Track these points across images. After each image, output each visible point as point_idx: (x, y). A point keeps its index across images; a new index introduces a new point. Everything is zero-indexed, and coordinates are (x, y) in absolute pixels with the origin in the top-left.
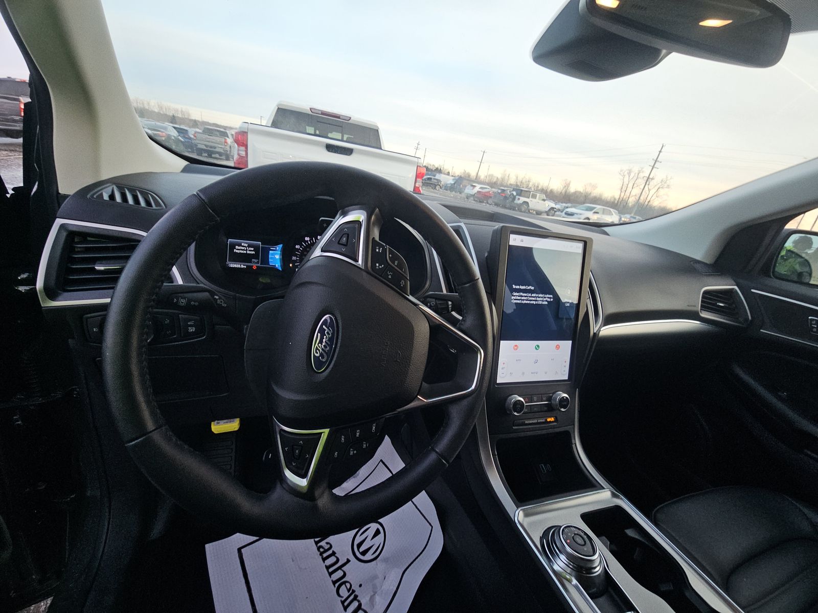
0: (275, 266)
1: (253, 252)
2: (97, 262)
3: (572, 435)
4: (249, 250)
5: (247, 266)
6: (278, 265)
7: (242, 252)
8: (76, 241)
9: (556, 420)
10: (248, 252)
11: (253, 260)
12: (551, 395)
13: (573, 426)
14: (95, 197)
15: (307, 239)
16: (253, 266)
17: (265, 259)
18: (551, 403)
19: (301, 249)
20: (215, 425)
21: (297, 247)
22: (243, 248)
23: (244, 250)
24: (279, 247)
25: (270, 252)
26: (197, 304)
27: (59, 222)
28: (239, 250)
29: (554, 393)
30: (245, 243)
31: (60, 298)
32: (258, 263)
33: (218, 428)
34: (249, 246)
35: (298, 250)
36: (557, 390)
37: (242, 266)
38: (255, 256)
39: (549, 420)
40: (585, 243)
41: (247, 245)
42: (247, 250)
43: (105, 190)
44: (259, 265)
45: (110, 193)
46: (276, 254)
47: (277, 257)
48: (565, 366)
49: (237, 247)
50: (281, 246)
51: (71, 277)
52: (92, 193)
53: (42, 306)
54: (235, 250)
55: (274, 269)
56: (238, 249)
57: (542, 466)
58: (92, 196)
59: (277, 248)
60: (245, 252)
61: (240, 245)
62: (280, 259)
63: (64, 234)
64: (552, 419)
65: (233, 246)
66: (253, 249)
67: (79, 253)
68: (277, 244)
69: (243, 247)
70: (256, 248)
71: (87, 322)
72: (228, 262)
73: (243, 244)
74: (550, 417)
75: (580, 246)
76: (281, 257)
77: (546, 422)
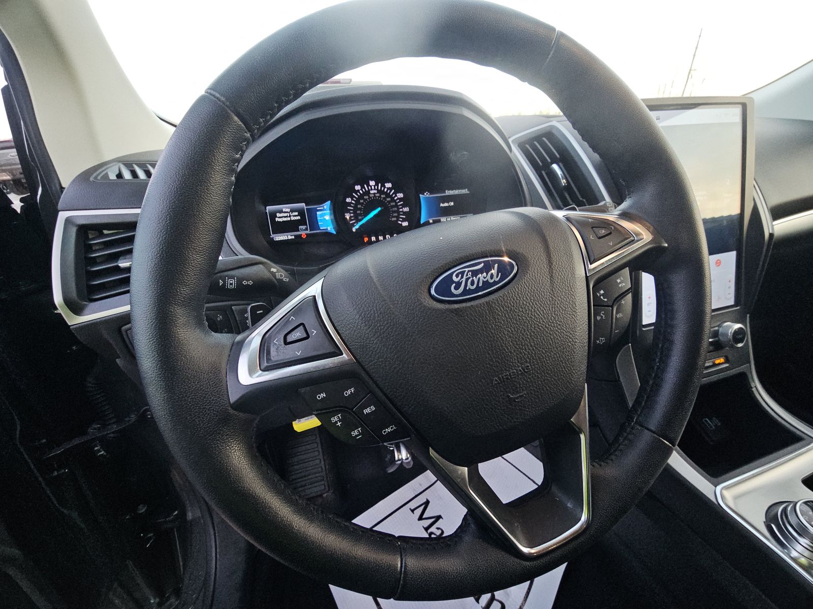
0: (327, 229)
1: (299, 218)
2: (121, 258)
3: (749, 376)
4: (294, 216)
5: (295, 236)
6: (331, 228)
7: (285, 219)
8: (90, 237)
9: (727, 361)
10: (293, 218)
11: (300, 227)
12: (717, 328)
13: (748, 364)
14: (99, 178)
15: (358, 188)
16: (301, 235)
17: (314, 224)
18: (719, 339)
19: (353, 202)
20: (296, 424)
21: (348, 200)
22: (286, 215)
23: (287, 217)
24: (327, 205)
25: (318, 213)
26: (250, 283)
27: (62, 216)
28: (282, 217)
29: (719, 326)
30: (286, 208)
31: (87, 310)
32: (306, 229)
33: (300, 426)
34: (292, 211)
35: (349, 204)
36: (725, 320)
37: (290, 237)
38: (302, 222)
39: (717, 362)
40: (744, 106)
41: (289, 210)
42: (290, 216)
43: (109, 169)
44: (308, 232)
45: (117, 172)
46: (325, 214)
47: (327, 218)
48: (729, 288)
49: (278, 215)
50: (329, 202)
51: (95, 283)
52: (95, 175)
53: (69, 324)
54: (277, 219)
55: (327, 234)
56: (280, 217)
57: (706, 421)
58: (96, 178)
59: (325, 207)
60: (289, 219)
61: (281, 212)
62: (332, 220)
63: (73, 231)
64: (722, 360)
65: (273, 215)
66: (297, 214)
67: (96, 251)
68: (323, 201)
69: (285, 212)
70: (301, 212)
71: (127, 335)
72: (272, 236)
73: (284, 210)
74: (719, 357)
75: (738, 110)
76: (333, 217)
77: (715, 365)
